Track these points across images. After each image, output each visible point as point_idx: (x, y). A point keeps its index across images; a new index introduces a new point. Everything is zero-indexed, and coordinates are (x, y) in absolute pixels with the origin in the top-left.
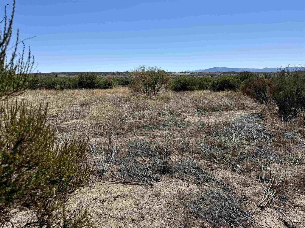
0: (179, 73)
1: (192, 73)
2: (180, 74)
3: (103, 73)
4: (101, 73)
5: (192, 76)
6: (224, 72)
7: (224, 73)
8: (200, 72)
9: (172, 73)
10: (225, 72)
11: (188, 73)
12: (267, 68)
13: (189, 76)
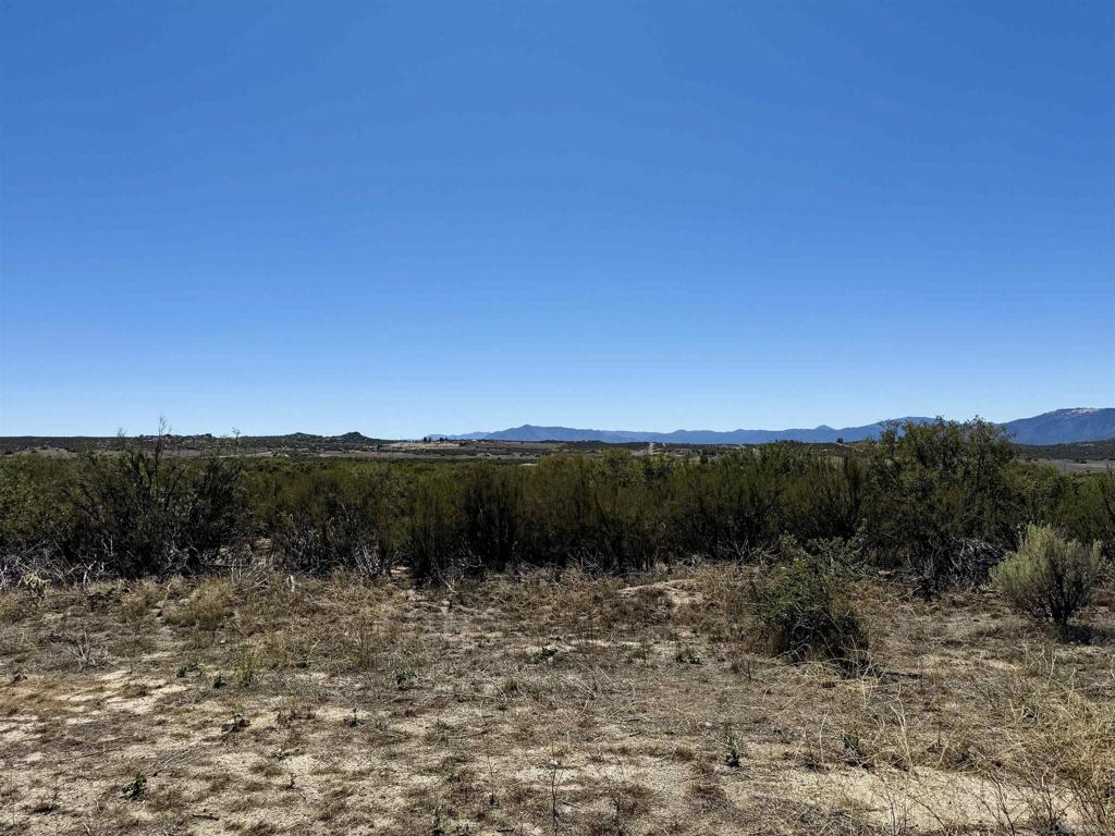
0: (417, 442)
1: (464, 443)
2: (423, 446)
3: (103, 439)
4: (96, 439)
5: (468, 453)
6: (568, 443)
7: (570, 444)
8: (492, 441)
9: (393, 442)
10: (572, 443)
11: (451, 441)
12: (683, 431)
13: (455, 452)
